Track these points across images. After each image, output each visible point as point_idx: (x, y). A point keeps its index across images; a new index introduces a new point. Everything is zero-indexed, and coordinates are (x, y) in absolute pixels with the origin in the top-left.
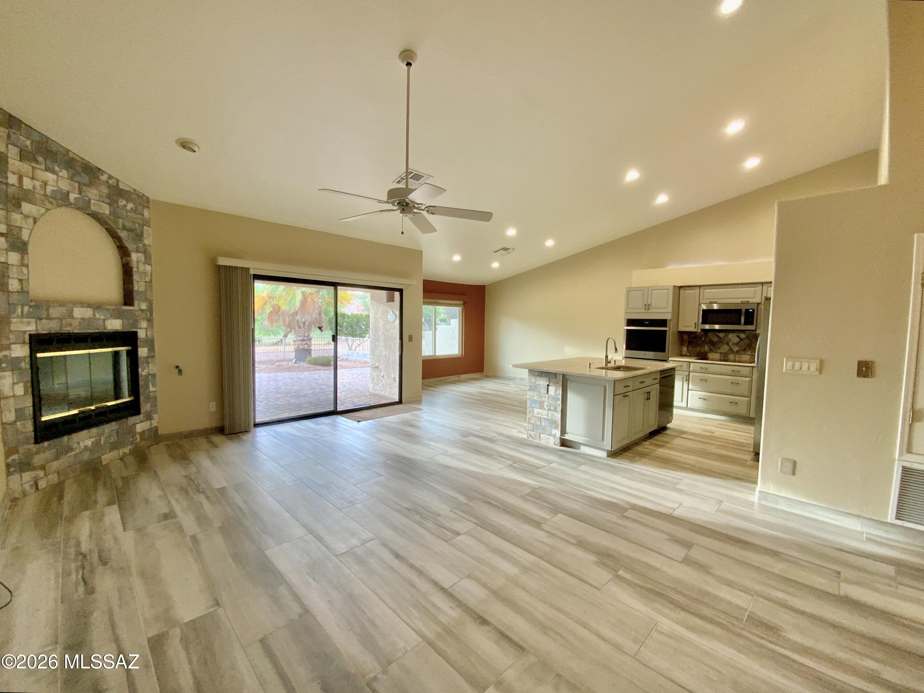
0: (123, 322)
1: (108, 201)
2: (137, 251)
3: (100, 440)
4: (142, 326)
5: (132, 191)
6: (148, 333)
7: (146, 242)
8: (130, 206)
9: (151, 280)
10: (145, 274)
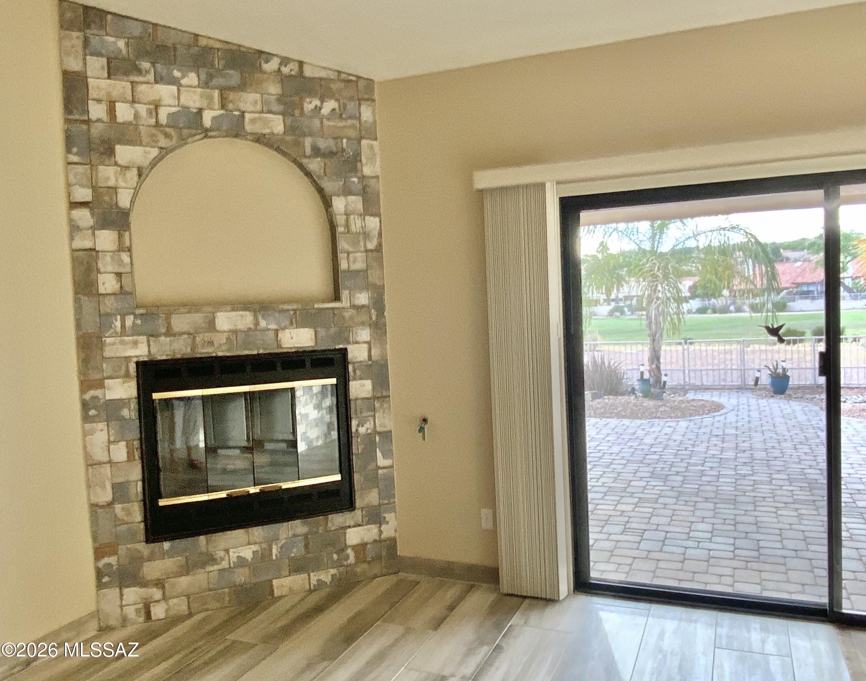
0: (316, 333)
1: (281, 108)
2: (347, 192)
3: (271, 550)
4: (359, 339)
5: (332, 75)
6: (373, 352)
7: (367, 171)
8: (330, 105)
9: (380, 245)
10: (366, 235)
